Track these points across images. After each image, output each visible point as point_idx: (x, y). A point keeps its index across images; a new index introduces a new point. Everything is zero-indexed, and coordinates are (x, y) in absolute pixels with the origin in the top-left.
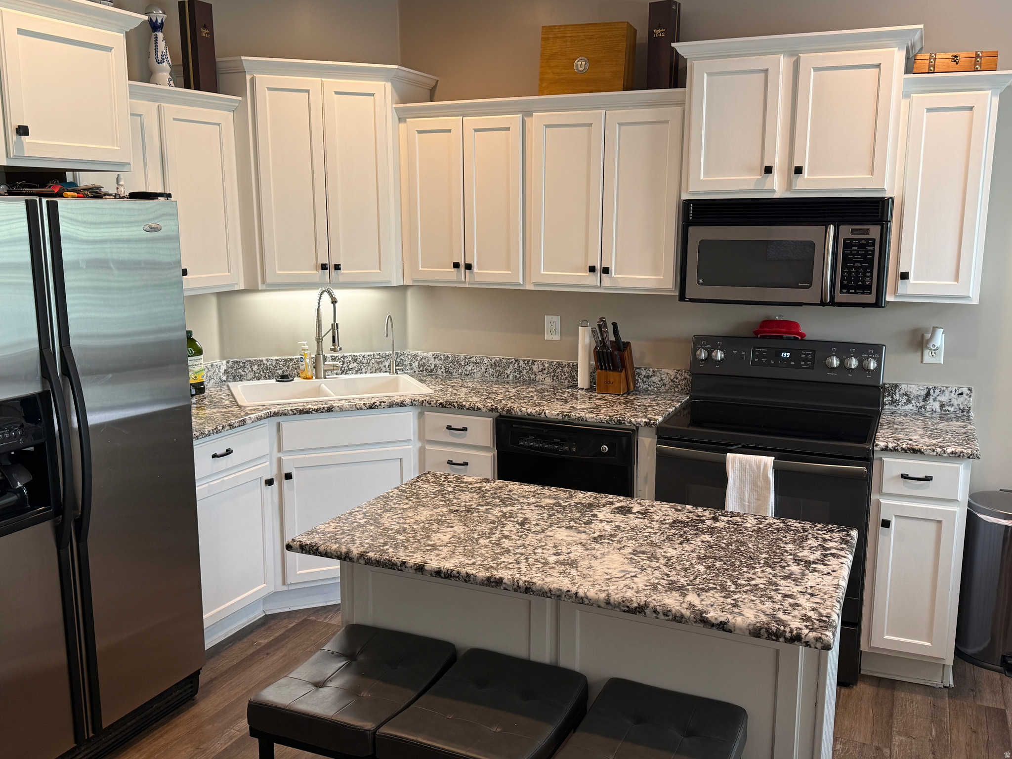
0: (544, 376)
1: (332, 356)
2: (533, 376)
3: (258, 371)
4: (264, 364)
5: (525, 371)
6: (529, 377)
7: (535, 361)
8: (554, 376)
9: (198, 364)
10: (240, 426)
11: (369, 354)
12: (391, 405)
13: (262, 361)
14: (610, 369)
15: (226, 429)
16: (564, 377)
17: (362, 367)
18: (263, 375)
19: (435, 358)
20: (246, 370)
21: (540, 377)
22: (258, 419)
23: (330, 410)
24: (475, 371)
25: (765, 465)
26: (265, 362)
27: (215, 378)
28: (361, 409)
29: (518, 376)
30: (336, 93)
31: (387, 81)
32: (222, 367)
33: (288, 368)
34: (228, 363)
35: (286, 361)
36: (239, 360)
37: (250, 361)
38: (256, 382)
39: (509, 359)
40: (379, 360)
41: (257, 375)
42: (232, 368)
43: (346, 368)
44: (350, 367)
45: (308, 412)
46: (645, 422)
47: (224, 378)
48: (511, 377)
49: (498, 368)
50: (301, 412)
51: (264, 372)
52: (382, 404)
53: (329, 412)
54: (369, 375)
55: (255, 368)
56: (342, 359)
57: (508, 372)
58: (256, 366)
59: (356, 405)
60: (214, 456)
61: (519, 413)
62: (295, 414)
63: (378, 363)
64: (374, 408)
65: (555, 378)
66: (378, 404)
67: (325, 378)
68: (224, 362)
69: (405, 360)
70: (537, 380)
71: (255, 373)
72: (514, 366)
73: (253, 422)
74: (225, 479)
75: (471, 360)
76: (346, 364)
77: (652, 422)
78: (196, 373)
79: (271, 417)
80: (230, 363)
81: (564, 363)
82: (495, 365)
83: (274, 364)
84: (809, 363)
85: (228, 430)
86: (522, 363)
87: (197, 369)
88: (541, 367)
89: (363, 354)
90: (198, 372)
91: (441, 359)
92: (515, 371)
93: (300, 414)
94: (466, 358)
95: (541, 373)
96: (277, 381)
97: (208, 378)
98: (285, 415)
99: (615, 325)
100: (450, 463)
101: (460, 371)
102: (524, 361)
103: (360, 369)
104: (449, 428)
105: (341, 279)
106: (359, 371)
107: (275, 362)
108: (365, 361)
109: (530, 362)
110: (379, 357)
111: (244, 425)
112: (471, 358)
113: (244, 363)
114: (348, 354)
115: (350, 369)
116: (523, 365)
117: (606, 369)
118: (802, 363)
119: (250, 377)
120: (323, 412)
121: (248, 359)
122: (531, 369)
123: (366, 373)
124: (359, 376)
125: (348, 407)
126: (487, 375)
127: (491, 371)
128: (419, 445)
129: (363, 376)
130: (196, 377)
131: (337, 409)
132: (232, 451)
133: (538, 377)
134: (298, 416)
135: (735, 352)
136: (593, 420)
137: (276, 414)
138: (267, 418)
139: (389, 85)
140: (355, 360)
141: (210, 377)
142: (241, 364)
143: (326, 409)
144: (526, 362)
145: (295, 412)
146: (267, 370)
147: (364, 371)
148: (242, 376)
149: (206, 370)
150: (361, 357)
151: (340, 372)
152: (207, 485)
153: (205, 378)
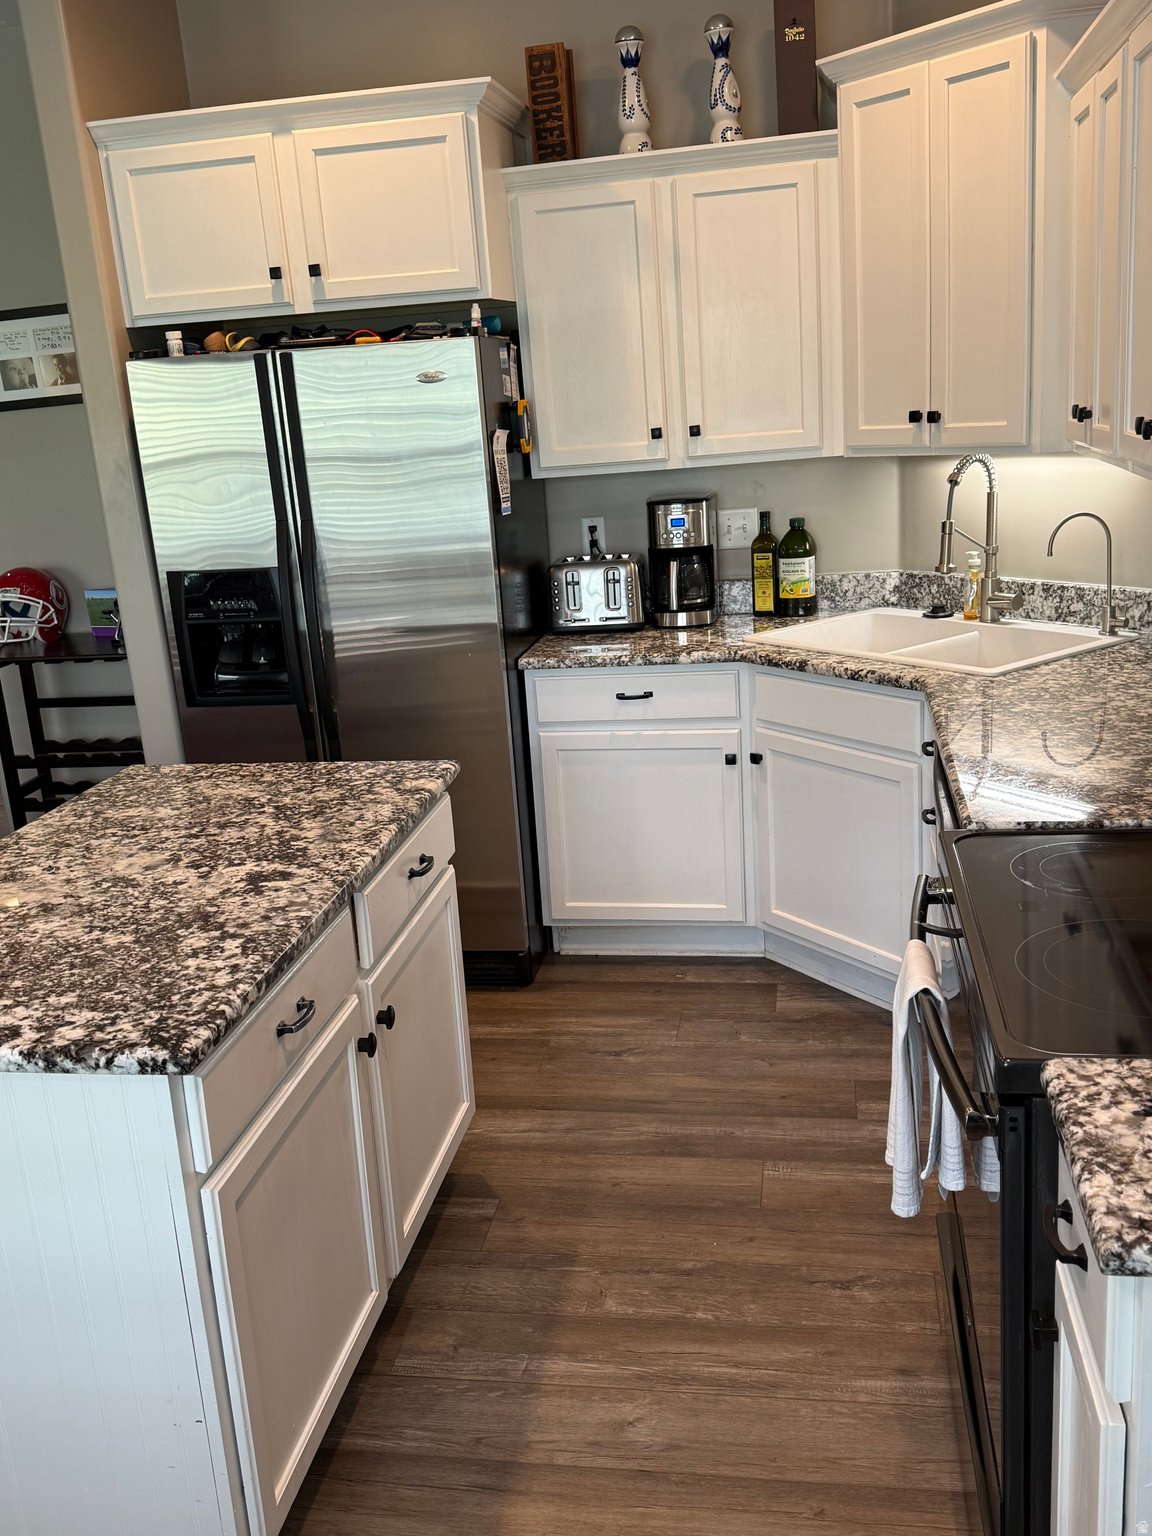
1: (1043, 584)
3: (938, 595)
4: (946, 584)
9: (795, 571)
10: (665, 663)
11: (1107, 588)
12: (880, 681)
13: (942, 579)
15: (636, 663)
17: (1093, 613)
20: (922, 591)
22: (705, 659)
23: (802, 667)
26: (947, 580)
27: (872, 597)
28: (841, 676)
30: (951, 81)
31: (1039, 24)
32: (892, 580)
34: (901, 575)
36: (915, 573)
37: (928, 576)
40: (1122, 604)
41: (936, 601)
42: (906, 584)
43: (1065, 610)
44: (1072, 608)
45: (777, 664)
47: (894, 599)
51: (945, 598)
53: (801, 670)
55: (934, 589)
56: (1059, 591)
58: (935, 586)
59: (834, 669)
60: (621, 697)
62: (763, 664)
68: (897, 574)
71: (934, 598)
73: (693, 662)
74: (644, 732)
76: (1064, 603)
78: (793, 583)
79: (734, 660)
80: (904, 576)
83: (959, 586)
87: (793, 578)
89: (1096, 587)
90: (802, 582)
93: (769, 665)
96: (925, 615)
97: (856, 596)
98: (753, 662)
103: (1088, 616)
105: (946, 440)
107: (960, 582)
108: (1097, 602)
110: (1122, 596)
111: (674, 663)
113: (920, 578)
114: (1071, 584)
115: (1072, 614)
120: (794, 669)
125: (824, 668)
130: (791, 590)
131: (811, 668)
132: (651, 696)
134: (766, 668)
137: (744, 658)
138: (725, 661)
139: (1041, 33)
140: (1081, 598)
141: (861, 593)
142: (917, 580)
143: (798, 664)
146: (949, 595)
147: (1094, 620)
148: (917, 599)
149: (855, 583)
150: (1092, 593)
151: (1055, 616)
152: (609, 733)
153: (849, 594)
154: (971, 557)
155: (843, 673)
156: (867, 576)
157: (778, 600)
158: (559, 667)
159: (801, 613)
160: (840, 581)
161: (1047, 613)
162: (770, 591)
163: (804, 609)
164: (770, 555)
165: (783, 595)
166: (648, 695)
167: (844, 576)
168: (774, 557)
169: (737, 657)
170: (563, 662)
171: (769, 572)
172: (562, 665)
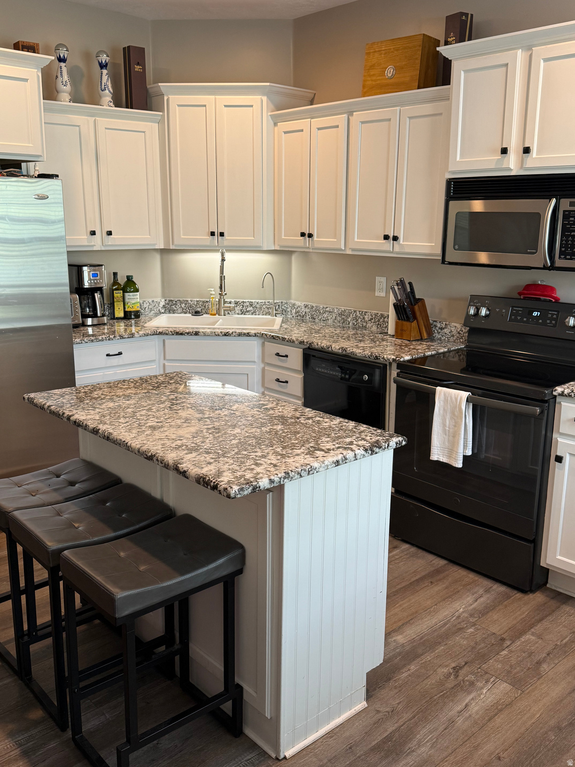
0: (372, 324)
1: (235, 301)
2: (365, 324)
3: (185, 308)
5: (360, 320)
6: (362, 325)
7: (367, 312)
8: (378, 324)
9: (135, 298)
10: (129, 338)
11: (262, 301)
12: (240, 335)
13: (187, 301)
14: (405, 320)
15: (117, 338)
16: (385, 326)
17: (256, 310)
18: (189, 311)
19: (305, 307)
20: (177, 306)
21: (369, 325)
22: (145, 334)
23: (197, 334)
24: (329, 318)
25: (461, 398)
26: (190, 302)
27: (155, 310)
28: (219, 335)
29: (355, 323)
30: (226, 106)
31: (263, 94)
32: (161, 303)
33: (205, 307)
34: (166, 300)
35: (203, 302)
36: (172, 299)
37: (180, 300)
38: (183, 315)
39: (350, 310)
40: (268, 306)
41: (184, 310)
42: (168, 304)
43: (245, 310)
44: (248, 310)
45: (182, 334)
46: (393, 359)
47: (163, 311)
48: (351, 324)
49: (343, 317)
50: (177, 333)
51: (189, 309)
52: (234, 333)
53: (196, 335)
54: (261, 316)
55: (183, 305)
56: (242, 304)
57: (349, 320)
58: (184, 304)
59: (215, 332)
60: (108, 355)
61: (317, 346)
62: (173, 334)
63: (268, 308)
64: (228, 335)
65: (379, 326)
66: (230, 333)
67: (224, 315)
68: (163, 300)
69: (288, 308)
70: (367, 327)
71: (183, 309)
72: (353, 315)
73: (140, 336)
74: (118, 371)
75: (327, 309)
76: (245, 308)
77: (397, 359)
78: (132, 304)
79: (156, 334)
80: (167, 301)
81: (385, 315)
82: (341, 314)
83: (195, 304)
84: (554, 322)
85: (118, 339)
86: (358, 313)
87: (132, 302)
88: (370, 317)
89: (257, 301)
90: (135, 304)
91: (309, 308)
92: (354, 320)
93: (177, 335)
94: (324, 307)
95: (370, 322)
96: (192, 315)
97: (149, 310)
98: (167, 334)
99: (410, 284)
100: (278, 380)
101: (320, 318)
102: (359, 312)
104: (278, 354)
105: (226, 243)
106: (254, 313)
107: (196, 302)
108: (258, 306)
109: (364, 313)
110: (268, 304)
111: (132, 337)
112: (326, 308)
113: (176, 301)
114: (247, 301)
115: (247, 312)
116: (359, 315)
117: (402, 320)
118: (548, 321)
119: (179, 311)
120: (192, 335)
121: (179, 299)
122: (364, 318)
123: (259, 315)
124: (253, 316)
125: (210, 333)
126: (336, 321)
127: (339, 318)
128: (262, 365)
129: (257, 316)
130: (133, 307)
131: (202, 333)
132: (122, 354)
133: (368, 325)
134: (175, 336)
135: (497, 310)
136: (360, 355)
137: (160, 333)
138: (153, 335)
139: (265, 98)
140: (251, 305)
141: (151, 309)
142: (174, 302)
143: (194, 333)
144: (361, 313)
145: (173, 333)
146: (191, 307)
147: (257, 313)
148: (174, 310)
149: (148, 304)
150: (256, 303)
151: (240, 313)
152: (102, 374)
153: (146, 309)
154: (211, 291)
155: (220, 334)
156: (153, 301)
157: (125, 312)
158: (82, 343)
159: (133, 317)
160: (143, 303)
161: (237, 312)
162: (122, 308)
163: (134, 315)
164: (122, 291)
165: (127, 310)
166: (120, 354)
167: (144, 301)
168: (123, 292)
169: (158, 333)
170: (84, 340)
171: (121, 299)
172: (83, 342)
